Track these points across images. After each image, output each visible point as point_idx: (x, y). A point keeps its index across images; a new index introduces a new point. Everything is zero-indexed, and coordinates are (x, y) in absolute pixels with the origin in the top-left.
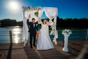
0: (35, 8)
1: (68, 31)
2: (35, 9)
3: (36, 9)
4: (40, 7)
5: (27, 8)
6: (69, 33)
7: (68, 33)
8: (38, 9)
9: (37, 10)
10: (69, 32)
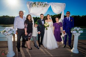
0: (42, 4)
1: (78, 30)
4: (47, 2)
5: (33, 4)
6: (80, 32)
7: (77, 32)
8: (44, 4)
10: (80, 30)
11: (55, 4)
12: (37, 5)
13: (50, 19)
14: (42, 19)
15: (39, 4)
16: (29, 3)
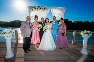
3: (42, 9)
5: (33, 8)
11: (55, 8)
12: (36, 8)
13: (49, 22)
14: (42, 23)
15: (39, 8)
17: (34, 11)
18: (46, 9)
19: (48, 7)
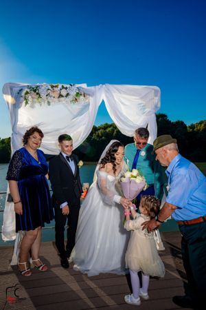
0: (64, 92)
2: (61, 96)
3: (68, 95)
4: (84, 86)
5: (27, 93)
8: (73, 93)
9: (70, 98)
12: (43, 95)
16: (11, 89)
17: (32, 107)
18: (82, 97)
19: (93, 88)
